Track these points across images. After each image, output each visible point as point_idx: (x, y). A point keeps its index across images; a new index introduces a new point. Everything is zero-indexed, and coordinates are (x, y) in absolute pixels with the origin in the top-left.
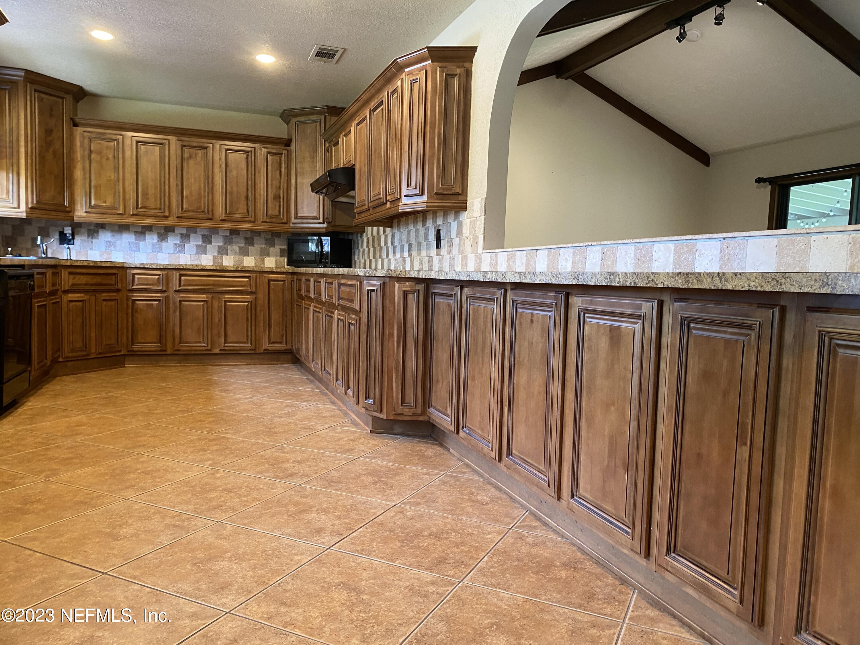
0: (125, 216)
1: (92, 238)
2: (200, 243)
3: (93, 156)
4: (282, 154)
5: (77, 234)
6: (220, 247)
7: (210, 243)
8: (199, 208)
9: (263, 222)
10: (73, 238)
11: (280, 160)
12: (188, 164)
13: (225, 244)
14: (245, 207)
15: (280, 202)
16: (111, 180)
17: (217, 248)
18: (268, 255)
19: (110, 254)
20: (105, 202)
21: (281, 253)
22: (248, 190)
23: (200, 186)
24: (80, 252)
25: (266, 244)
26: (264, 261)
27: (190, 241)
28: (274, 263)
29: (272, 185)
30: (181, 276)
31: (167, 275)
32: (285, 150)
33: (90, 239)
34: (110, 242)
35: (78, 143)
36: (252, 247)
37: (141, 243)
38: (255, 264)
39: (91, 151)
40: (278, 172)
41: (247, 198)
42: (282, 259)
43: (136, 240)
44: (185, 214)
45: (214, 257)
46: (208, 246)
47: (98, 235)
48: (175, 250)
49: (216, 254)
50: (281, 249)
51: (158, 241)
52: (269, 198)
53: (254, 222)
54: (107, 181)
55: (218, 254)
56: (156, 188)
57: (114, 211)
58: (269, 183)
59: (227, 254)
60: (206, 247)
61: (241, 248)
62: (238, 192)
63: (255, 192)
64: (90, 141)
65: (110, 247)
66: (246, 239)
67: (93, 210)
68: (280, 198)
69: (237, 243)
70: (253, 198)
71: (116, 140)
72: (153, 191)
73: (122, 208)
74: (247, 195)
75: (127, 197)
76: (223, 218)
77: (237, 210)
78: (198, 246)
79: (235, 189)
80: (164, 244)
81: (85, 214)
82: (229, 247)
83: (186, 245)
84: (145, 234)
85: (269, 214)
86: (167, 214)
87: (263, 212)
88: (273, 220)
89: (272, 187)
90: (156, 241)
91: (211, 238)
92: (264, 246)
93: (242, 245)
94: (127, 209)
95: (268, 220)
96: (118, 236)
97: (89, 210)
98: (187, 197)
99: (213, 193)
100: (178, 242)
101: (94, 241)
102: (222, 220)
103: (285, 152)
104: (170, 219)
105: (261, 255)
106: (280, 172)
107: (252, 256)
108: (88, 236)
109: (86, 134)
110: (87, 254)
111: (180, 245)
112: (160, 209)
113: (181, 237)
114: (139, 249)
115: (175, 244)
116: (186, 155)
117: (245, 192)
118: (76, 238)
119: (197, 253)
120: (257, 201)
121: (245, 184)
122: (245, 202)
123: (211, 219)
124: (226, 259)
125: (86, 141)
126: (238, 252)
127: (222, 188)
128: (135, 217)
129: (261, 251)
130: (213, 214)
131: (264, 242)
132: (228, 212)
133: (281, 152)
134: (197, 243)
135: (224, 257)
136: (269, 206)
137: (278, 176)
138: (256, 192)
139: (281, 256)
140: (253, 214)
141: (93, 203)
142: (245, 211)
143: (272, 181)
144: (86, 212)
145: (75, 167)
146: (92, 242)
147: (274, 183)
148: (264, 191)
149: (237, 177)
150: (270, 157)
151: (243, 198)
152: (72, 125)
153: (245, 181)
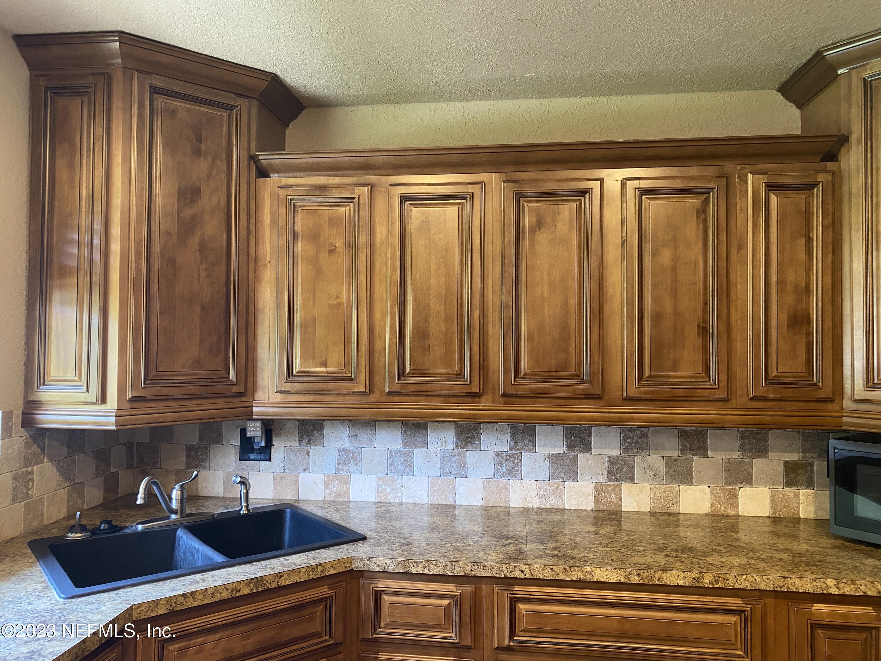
0: (373, 398)
1: (309, 443)
2: (560, 450)
3: (299, 247)
4: (812, 186)
5: (278, 435)
6: (612, 461)
7: (587, 448)
8: (564, 366)
9: (752, 399)
10: (269, 445)
11: (809, 205)
12: (532, 246)
13: (626, 450)
14: (699, 357)
15: (809, 334)
16: (340, 304)
17: (604, 464)
18: (748, 480)
19: (346, 481)
20: (325, 364)
21: (787, 475)
22: (706, 304)
23: (566, 303)
24: (282, 478)
25: (742, 449)
26: (734, 496)
27: (534, 445)
28: (767, 502)
29: (782, 282)
30: (514, 601)
31: (475, 597)
32: (825, 171)
33: (304, 446)
34: (346, 451)
35: (267, 217)
36: (703, 460)
37: (419, 454)
38: (712, 506)
39: (294, 236)
40: (803, 241)
41: (703, 329)
42: (790, 492)
43: (406, 444)
44: (525, 386)
45: (598, 487)
46: (582, 459)
47: (322, 435)
48: (497, 470)
49: (602, 479)
50: (787, 464)
51: (457, 446)
52: (773, 322)
53: (725, 400)
54: (331, 306)
55: (609, 479)
56: (448, 319)
57: (344, 387)
58: (774, 278)
59: (632, 479)
60: (574, 460)
61: (669, 462)
62: (676, 314)
63: (728, 308)
64: (294, 208)
65: (346, 463)
66: (684, 435)
67: (297, 386)
68: (809, 321)
69: (658, 448)
70: (723, 327)
71: (351, 200)
72: (442, 328)
73: (363, 377)
74: (706, 321)
75: (378, 346)
76: (633, 392)
77: (675, 366)
78: (555, 459)
79: (668, 306)
80: (471, 454)
81: (279, 397)
82: (637, 459)
83: (526, 456)
84: (426, 428)
85: (773, 374)
86: (476, 389)
87: (757, 369)
88: (789, 392)
89: (782, 290)
90: (451, 447)
91: (590, 435)
92: (735, 455)
93: (675, 454)
94: (377, 379)
95: (771, 395)
96: (364, 435)
97: (288, 386)
98: (530, 338)
99: (601, 322)
100: (505, 449)
101: (314, 449)
102: (630, 400)
103: (821, 178)
104: (484, 399)
105: (727, 482)
106: (809, 240)
107: (700, 483)
108: (301, 440)
109: (282, 192)
110: (297, 481)
111: (510, 457)
112: (460, 375)
113: (513, 436)
114: (412, 467)
115: (498, 454)
116: (528, 221)
117: (699, 313)
118: (276, 442)
119: (554, 477)
120: (733, 335)
121: (700, 286)
122: (699, 342)
123: (598, 397)
124: (630, 493)
125: (284, 211)
126: (662, 473)
127: (630, 305)
128: (396, 398)
129: (727, 471)
130: (602, 382)
131: (737, 443)
132: (647, 373)
133: (809, 180)
134: (552, 452)
135: (624, 486)
136: (773, 350)
137: (802, 256)
138: (732, 309)
139: (789, 483)
140: (724, 377)
141: (297, 367)
142: (700, 372)
143: (782, 271)
144: (280, 392)
145: (257, 279)
146: (308, 453)
147: (791, 277)
148: (756, 303)
149: (674, 269)
150: (773, 199)
151: (692, 332)
152: (254, 174)
153: (699, 277)
